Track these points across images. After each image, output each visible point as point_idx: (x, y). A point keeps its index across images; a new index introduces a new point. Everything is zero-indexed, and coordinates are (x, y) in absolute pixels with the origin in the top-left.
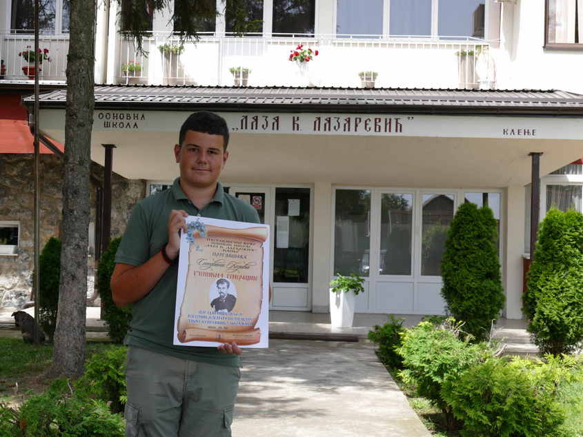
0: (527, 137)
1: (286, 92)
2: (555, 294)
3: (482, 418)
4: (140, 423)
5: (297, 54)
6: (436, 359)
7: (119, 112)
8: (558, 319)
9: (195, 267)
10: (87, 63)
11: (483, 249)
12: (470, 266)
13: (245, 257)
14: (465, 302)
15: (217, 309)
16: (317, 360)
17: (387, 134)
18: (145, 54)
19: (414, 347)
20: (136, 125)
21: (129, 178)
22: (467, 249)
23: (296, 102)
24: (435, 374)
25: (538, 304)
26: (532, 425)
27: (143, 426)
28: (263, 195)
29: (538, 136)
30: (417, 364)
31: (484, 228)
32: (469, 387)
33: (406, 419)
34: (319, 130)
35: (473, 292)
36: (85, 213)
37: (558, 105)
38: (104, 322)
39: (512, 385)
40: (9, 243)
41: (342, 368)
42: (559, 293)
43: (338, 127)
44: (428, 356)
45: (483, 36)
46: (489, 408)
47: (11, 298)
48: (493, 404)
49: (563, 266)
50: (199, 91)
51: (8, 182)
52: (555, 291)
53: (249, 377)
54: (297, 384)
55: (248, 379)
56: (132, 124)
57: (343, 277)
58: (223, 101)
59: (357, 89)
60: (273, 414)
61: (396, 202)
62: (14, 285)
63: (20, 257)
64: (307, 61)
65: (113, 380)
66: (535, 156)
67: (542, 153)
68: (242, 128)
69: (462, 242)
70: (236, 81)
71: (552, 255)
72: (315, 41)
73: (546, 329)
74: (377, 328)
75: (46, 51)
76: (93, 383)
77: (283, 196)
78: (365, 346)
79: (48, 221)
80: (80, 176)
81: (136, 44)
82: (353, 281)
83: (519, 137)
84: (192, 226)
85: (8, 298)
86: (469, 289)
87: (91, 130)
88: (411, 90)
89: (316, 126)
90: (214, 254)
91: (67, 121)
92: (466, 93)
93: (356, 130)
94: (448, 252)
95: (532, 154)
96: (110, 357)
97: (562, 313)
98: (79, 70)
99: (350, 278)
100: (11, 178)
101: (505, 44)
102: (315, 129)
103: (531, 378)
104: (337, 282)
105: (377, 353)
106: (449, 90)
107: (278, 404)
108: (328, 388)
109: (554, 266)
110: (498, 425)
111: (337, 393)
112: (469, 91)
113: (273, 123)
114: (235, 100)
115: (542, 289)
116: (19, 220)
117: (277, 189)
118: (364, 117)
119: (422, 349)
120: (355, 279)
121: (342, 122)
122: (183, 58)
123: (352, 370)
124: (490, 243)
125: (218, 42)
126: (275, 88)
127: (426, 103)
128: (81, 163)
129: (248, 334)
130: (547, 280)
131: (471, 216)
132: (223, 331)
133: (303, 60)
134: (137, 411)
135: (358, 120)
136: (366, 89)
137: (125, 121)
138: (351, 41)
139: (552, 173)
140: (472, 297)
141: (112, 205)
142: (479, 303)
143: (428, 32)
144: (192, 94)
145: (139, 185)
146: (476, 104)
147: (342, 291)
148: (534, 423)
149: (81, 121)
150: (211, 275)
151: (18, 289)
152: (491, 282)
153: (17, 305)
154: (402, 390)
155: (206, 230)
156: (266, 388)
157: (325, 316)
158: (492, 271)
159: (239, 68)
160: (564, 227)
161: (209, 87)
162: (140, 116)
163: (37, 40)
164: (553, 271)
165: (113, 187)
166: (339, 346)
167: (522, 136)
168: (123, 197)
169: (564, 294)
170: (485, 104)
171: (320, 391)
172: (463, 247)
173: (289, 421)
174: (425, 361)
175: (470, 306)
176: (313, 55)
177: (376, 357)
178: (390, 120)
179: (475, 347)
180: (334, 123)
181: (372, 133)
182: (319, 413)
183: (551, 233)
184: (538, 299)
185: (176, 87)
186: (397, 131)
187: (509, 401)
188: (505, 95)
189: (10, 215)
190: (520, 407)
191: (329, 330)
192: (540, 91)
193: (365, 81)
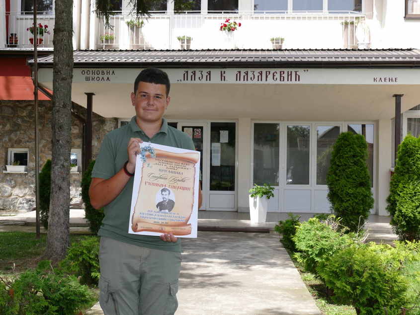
0: (391, 83)
1: (216, 53)
2: (410, 197)
3: (346, 287)
4: (109, 292)
5: (225, 26)
6: (317, 245)
7: (96, 70)
8: (412, 215)
9: (146, 179)
10: (67, 35)
11: (357, 165)
12: (348, 178)
13: (182, 174)
14: (344, 204)
15: (161, 210)
16: (238, 246)
17: (289, 82)
18: (111, 27)
19: (302, 236)
20: (108, 78)
21: (105, 117)
22: (346, 165)
23: (223, 60)
24: (317, 255)
25: (398, 205)
26: (383, 292)
27: (111, 294)
28: (202, 128)
29: (399, 82)
30: (304, 248)
31: (358, 150)
32: (336, 265)
33: (297, 288)
34: (240, 80)
35: (350, 196)
36: (68, 142)
37: (414, 59)
38: (86, 220)
39: (368, 263)
40: (21, 164)
41: (255, 252)
42: (413, 196)
43: (253, 78)
44: (312, 243)
45: (361, 10)
46: (351, 280)
47: (23, 204)
48: (354, 277)
49: (416, 177)
50: (153, 54)
51: (19, 121)
52: (410, 195)
53: (188, 259)
54: (222, 263)
55: (186, 260)
56: (106, 78)
57: (259, 187)
58: (170, 60)
59: (268, 50)
60: (202, 285)
61: (304, 132)
62: (25, 195)
63: (29, 174)
64: (233, 30)
65: (86, 261)
66: (398, 97)
67: (403, 95)
68: (184, 80)
69: (342, 160)
70: (182, 46)
71: (408, 168)
72: (238, 16)
73: (404, 223)
74: (281, 223)
75: (46, 27)
76: (72, 263)
77: (216, 128)
78: (274, 236)
79: (48, 149)
80: (64, 116)
81: (105, 21)
82: (266, 189)
83: (385, 83)
84: (145, 150)
85: (21, 203)
86: (347, 194)
87: (71, 82)
88: (307, 50)
89: (238, 77)
90: (160, 170)
91: (54, 76)
92: (347, 52)
93: (266, 80)
94: (332, 168)
95: (396, 96)
96: (85, 245)
97: (416, 211)
98: (62, 39)
99: (264, 187)
100: (22, 117)
101: (377, 16)
102: (237, 80)
103: (382, 258)
104: (254, 190)
105: (281, 241)
106: (334, 50)
107: (207, 278)
108: (244, 266)
109: (409, 177)
110: (358, 292)
111: (250, 270)
112: (349, 50)
113: (207, 76)
114: (179, 59)
115: (401, 194)
116: (28, 147)
117: (212, 124)
118: (272, 71)
119: (307, 238)
120: (267, 187)
121: (256, 74)
122: (144, 30)
123: (262, 253)
124: (362, 161)
125: (169, 18)
126: (209, 50)
127: (318, 60)
128: (64, 106)
129: (182, 228)
130: (404, 187)
131: (348, 141)
132: (165, 225)
133: (230, 30)
134: (107, 283)
135: (268, 73)
136: (274, 50)
137: (101, 76)
138: (264, 15)
139: (410, 110)
140: (349, 200)
141: (94, 136)
142: (354, 204)
143: (320, 8)
144: (149, 56)
145: (113, 121)
146: (354, 60)
147: (258, 196)
148: (384, 291)
149: (64, 76)
150: (157, 185)
151: (28, 197)
152: (363, 189)
153: (27, 208)
154: (297, 268)
155: (155, 152)
156: (199, 266)
157: (246, 215)
158: (364, 181)
159: (184, 37)
160: (417, 148)
161: (161, 51)
162: (111, 72)
163: (35, 19)
164: (408, 180)
165: (94, 123)
166: (255, 235)
167: (388, 83)
168: (101, 131)
169: (417, 198)
170: (360, 60)
171: (237, 269)
172: (343, 164)
173: (213, 290)
174: (309, 246)
175: (348, 206)
176: (237, 26)
177: (280, 244)
178: (291, 72)
179: (346, 236)
180: (250, 75)
181: (278, 82)
182: (235, 284)
183: (407, 153)
184: (398, 201)
185: (138, 51)
186: (296, 80)
187: (366, 275)
188: (375, 53)
189: (21, 144)
190: (374, 279)
191: (249, 224)
192: (402, 50)
193: (275, 44)
